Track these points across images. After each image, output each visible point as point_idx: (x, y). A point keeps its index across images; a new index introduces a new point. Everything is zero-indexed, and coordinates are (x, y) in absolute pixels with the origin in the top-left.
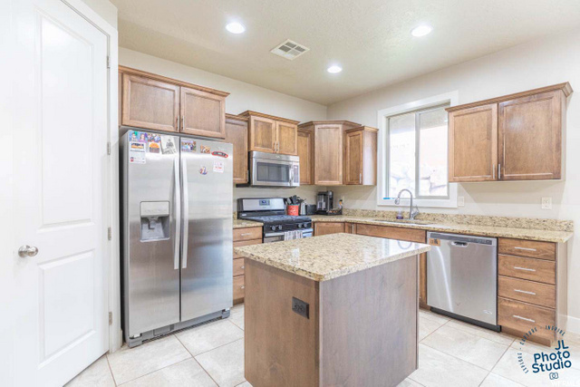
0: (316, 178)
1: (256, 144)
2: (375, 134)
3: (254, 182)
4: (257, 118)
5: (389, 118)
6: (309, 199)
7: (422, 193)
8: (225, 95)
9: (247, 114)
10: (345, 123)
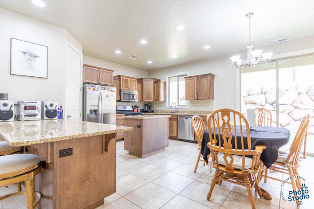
0: (144, 99)
1: (123, 87)
2: (165, 83)
3: (122, 100)
4: (123, 78)
5: (169, 78)
6: (141, 107)
7: (180, 104)
8: (113, 71)
9: (119, 76)
10: (154, 79)
